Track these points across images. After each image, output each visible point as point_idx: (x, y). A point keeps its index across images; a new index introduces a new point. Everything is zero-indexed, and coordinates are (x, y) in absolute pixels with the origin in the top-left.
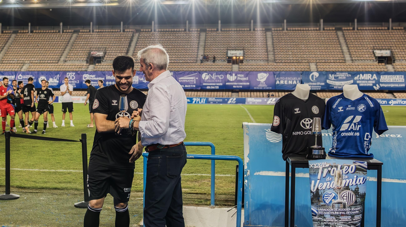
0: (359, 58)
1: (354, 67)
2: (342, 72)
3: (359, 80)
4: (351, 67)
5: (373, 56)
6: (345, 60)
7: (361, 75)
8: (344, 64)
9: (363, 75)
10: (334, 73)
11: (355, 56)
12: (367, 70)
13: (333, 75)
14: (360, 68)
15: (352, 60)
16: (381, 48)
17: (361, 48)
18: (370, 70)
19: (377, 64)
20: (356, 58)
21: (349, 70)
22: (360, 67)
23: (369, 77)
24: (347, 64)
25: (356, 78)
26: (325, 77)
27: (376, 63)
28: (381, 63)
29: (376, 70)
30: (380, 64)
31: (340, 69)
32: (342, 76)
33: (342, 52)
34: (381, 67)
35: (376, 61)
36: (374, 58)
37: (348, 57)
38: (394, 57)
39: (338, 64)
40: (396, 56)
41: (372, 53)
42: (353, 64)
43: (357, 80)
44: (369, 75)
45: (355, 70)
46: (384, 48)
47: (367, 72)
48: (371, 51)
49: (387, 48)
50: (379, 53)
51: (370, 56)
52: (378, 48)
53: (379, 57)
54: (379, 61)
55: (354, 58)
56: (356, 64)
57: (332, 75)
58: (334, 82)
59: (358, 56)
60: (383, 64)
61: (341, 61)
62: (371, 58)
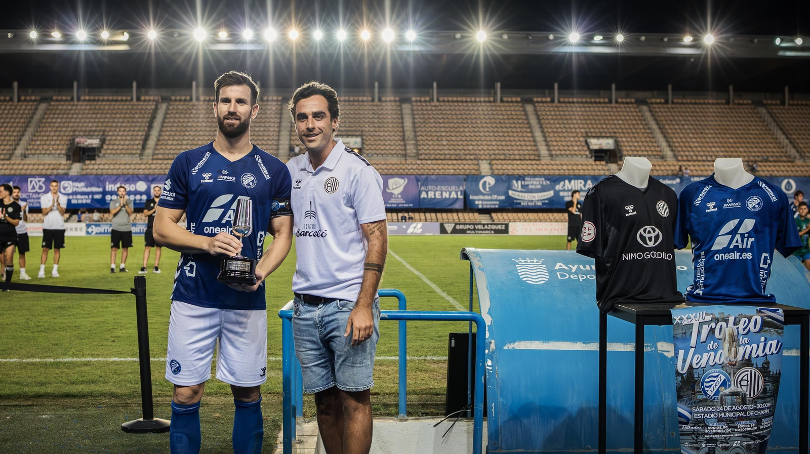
0: (563, 152)
1: (555, 167)
2: (534, 176)
3: (564, 190)
4: (550, 167)
5: (585, 148)
6: (539, 155)
7: (567, 181)
8: (538, 162)
9: (570, 182)
10: (520, 178)
11: (556, 148)
12: (577, 172)
13: (519, 182)
14: (565, 170)
15: (551, 156)
16: (598, 135)
17: (565, 134)
18: (582, 173)
19: (593, 163)
20: (558, 152)
21: (546, 172)
22: (565, 167)
23: (579, 185)
24: (543, 162)
25: (558, 187)
26: (506, 185)
27: (591, 161)
28: (600, 160)
29: (592, 173)
30: (598, 163)
31: (531, 172)
32: (535, 183)
33: (534, 141)
34: (600, 167)
35: (591, 158)
36: (587, 153)
37: (544, 151)
38: (620, 151)
39: (528, 162)
40: (624, 148)
41: (584, 144)
42: (553, 162)
43: (560, 191)
44: (579, 181)
45: (557, 172)
46: (603, 134)
47: (577, 177)
48: (581, 139)
49: (608, 135)
50: (595, 144)
51: (580, 148)
52: (594, 134)
53: (596, 151)
54: (596, 157)
55: (554, 152)
56: (558, 162)
57: (517, 182)
58: (521, 194)
59: (561, 148)
60: (603, 163)
61: (532, 157)
62: (582, 153)
